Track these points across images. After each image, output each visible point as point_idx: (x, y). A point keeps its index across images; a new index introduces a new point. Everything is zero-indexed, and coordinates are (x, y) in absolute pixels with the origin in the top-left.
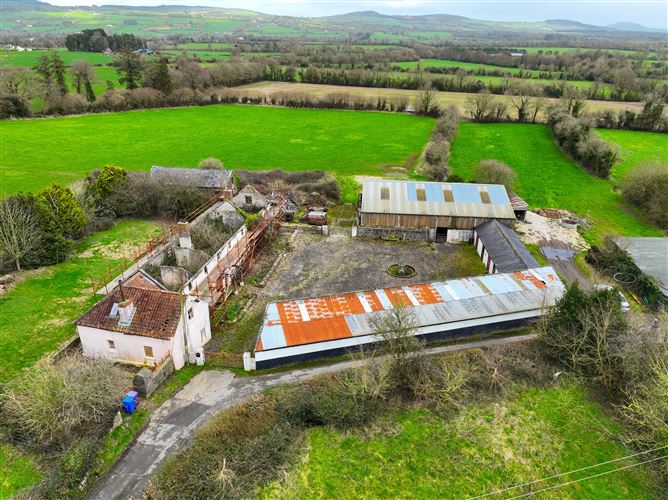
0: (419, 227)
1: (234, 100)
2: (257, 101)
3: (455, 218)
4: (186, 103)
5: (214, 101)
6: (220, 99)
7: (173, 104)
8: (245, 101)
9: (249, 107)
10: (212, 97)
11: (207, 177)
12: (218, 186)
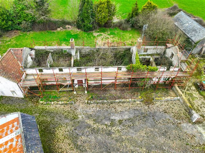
11: (195, 30)
12: (193, 38)
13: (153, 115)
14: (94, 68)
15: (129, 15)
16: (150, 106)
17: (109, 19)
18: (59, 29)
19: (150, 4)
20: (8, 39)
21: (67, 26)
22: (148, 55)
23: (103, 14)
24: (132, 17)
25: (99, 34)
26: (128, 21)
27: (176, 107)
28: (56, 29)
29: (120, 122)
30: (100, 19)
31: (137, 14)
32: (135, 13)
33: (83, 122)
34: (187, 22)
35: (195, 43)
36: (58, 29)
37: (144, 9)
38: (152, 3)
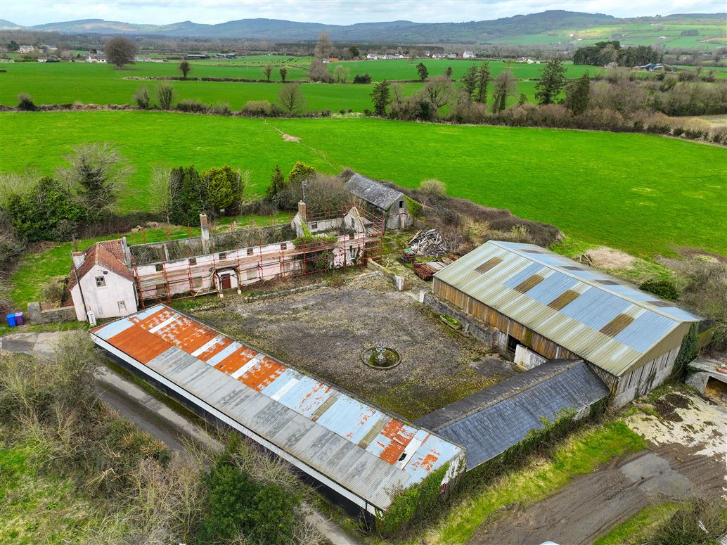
0: (488, 324)
1: (664, 130)
2: (694, 135)
3: (531, 332)
4: (596, 127)
5: (637, 128)
6: (646, 127)
7: (580, 126)
8: (678, 133)
9: (682, 141)
10: (636, 124)
11: (381, 195)
12: (382, 206)
13: (349, 294)
14: (246, 251)
15: (269, 190)
16: (342, 288)
17: (235, 198)
18: (135, 230)
19: (302, 166)
20: (37, 256)
21: (149, 223)
22: (320, 232)
23: (224, 190)
24: (275, 192)
25: (221, 226)
26: (269, 201)
27: (376, 282)
28: (129, 230)
29: (306, 308)
30: (219, 198)
31: (283, 186)
32: (278, 184)
33: (253, 318)
34: (369, 187)
35: (386, 211)
36: (133, 230)
37: (294, 175)
38: (304, 165)
